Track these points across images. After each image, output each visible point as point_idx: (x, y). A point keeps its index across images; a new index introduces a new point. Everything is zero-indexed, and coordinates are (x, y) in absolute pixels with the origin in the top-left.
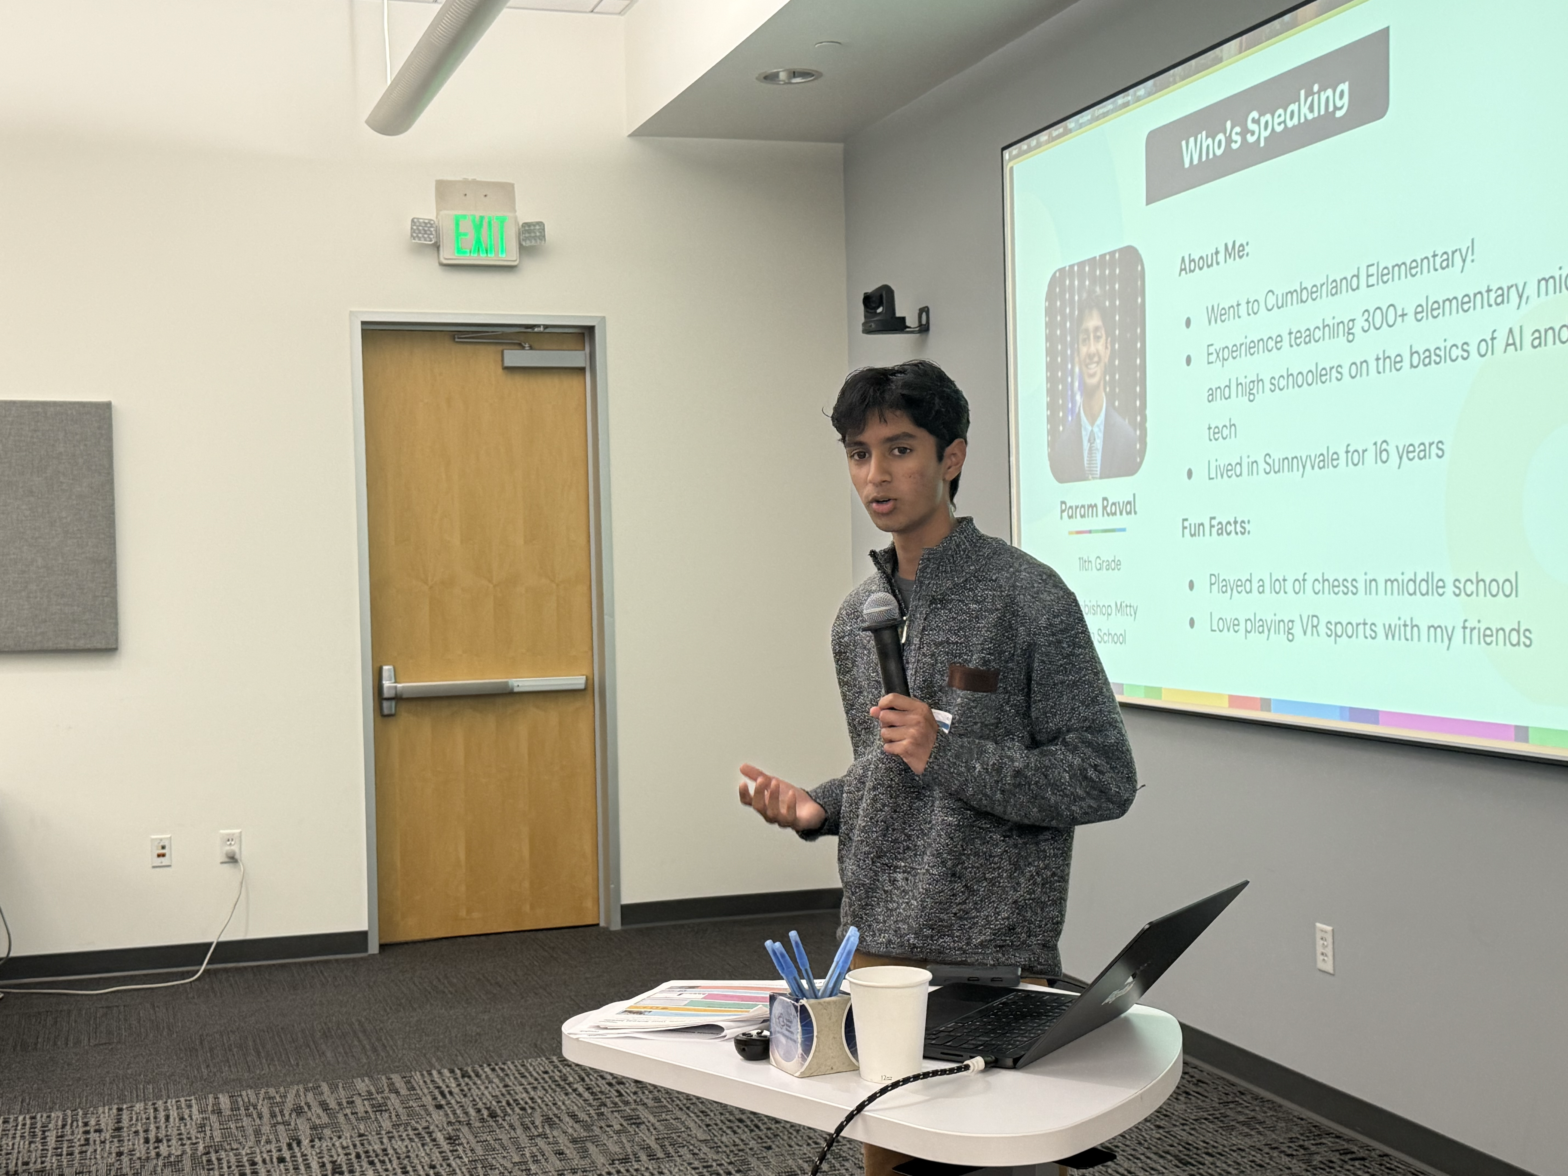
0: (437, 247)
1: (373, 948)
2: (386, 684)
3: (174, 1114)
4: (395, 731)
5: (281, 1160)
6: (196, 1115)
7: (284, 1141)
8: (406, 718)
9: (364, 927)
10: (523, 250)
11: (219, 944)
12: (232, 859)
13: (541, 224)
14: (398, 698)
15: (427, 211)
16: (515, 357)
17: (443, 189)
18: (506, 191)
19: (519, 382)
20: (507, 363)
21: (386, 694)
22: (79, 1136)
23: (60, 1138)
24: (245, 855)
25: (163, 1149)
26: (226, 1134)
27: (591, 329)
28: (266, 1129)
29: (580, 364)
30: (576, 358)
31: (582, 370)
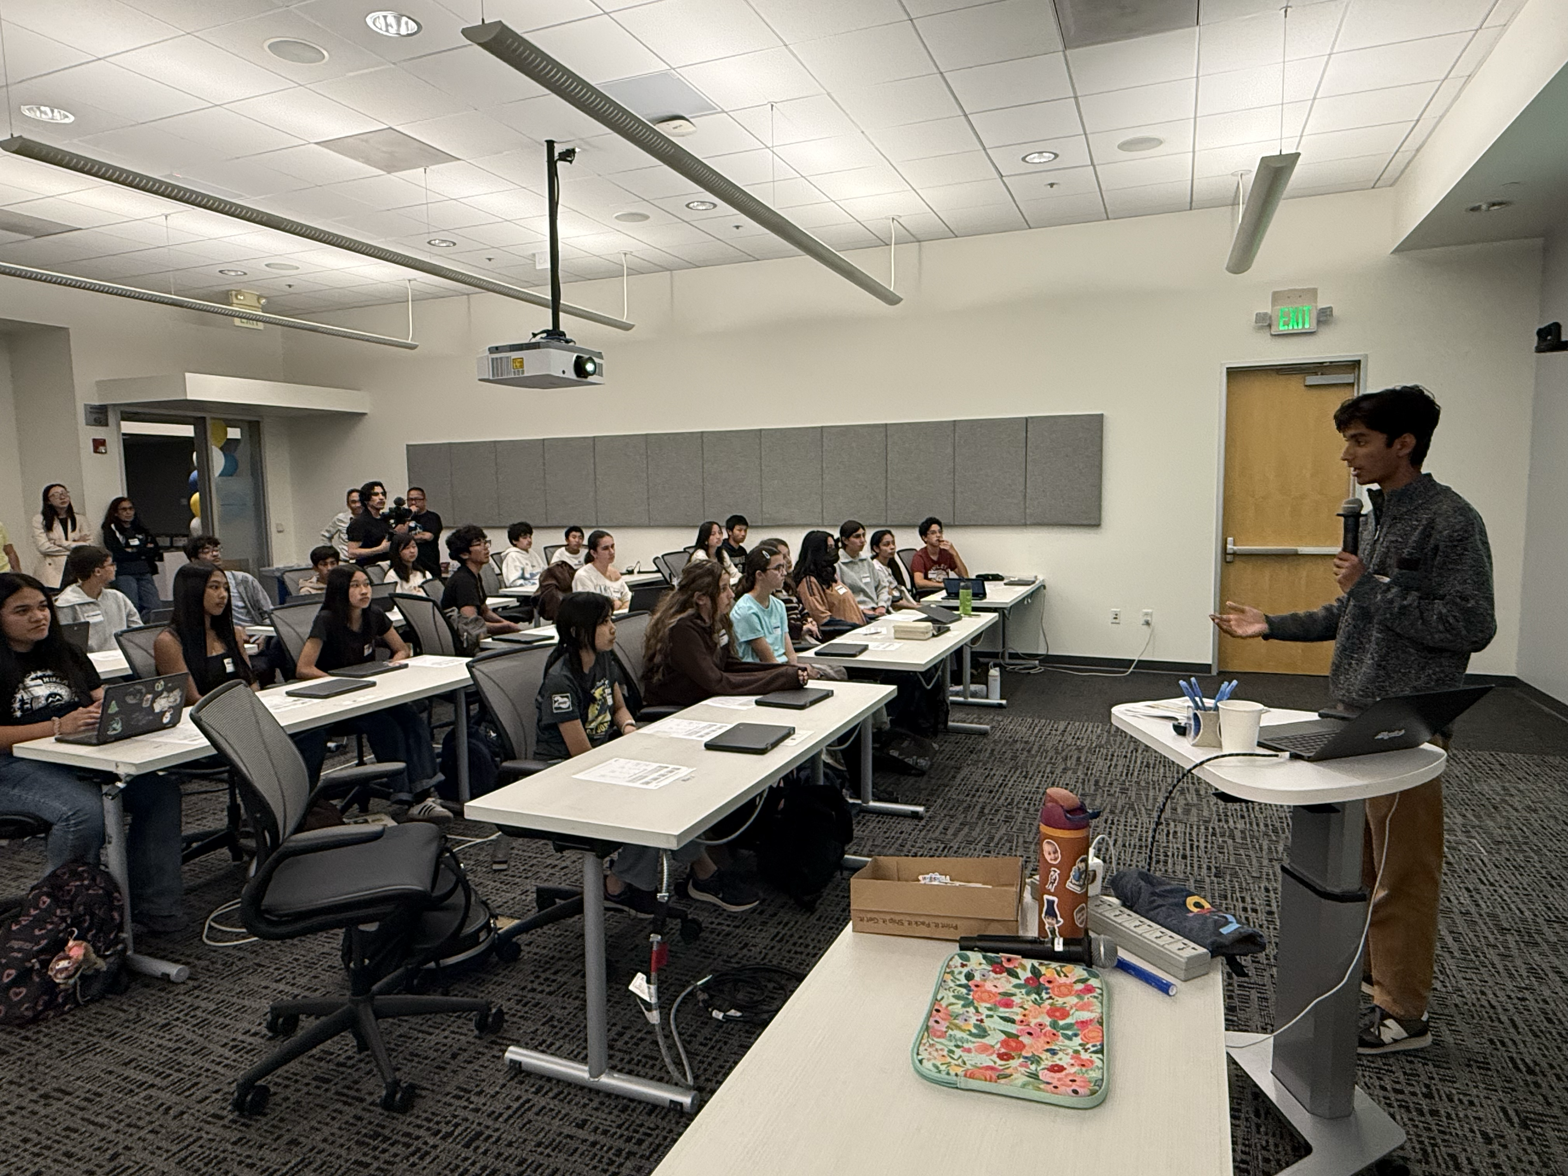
0: (1270, 326)
1: (1214, 672)
2: (1229, 546)
3: (1090, 729)
4: (1233, 570)
5: (1126, 757)
6: (1099, 731)
7: (1131, 748)
8: (1239, 564)
9: (1210, 662)
10: (1319, 322)
11: (1139, 661)
12: (1147, 623)
13: (1331, 308)
14: (1234, 554)
15: (1266, 308)
16: (1312, 380)
17: (1277, 297)
18: (1313, 293)
19: (1315, 393)
20: (1308, 383)
21: (1229, 551)
22: (1048, 731)
23: (1040, 730)
24: (1154, 621)
25: (1079, 743)
26: (1108, 741)
27: (1359, 362)
28: (1125, 743)
29: (1351, 381)
30: (1349, 378)
31: (1352, 385)
